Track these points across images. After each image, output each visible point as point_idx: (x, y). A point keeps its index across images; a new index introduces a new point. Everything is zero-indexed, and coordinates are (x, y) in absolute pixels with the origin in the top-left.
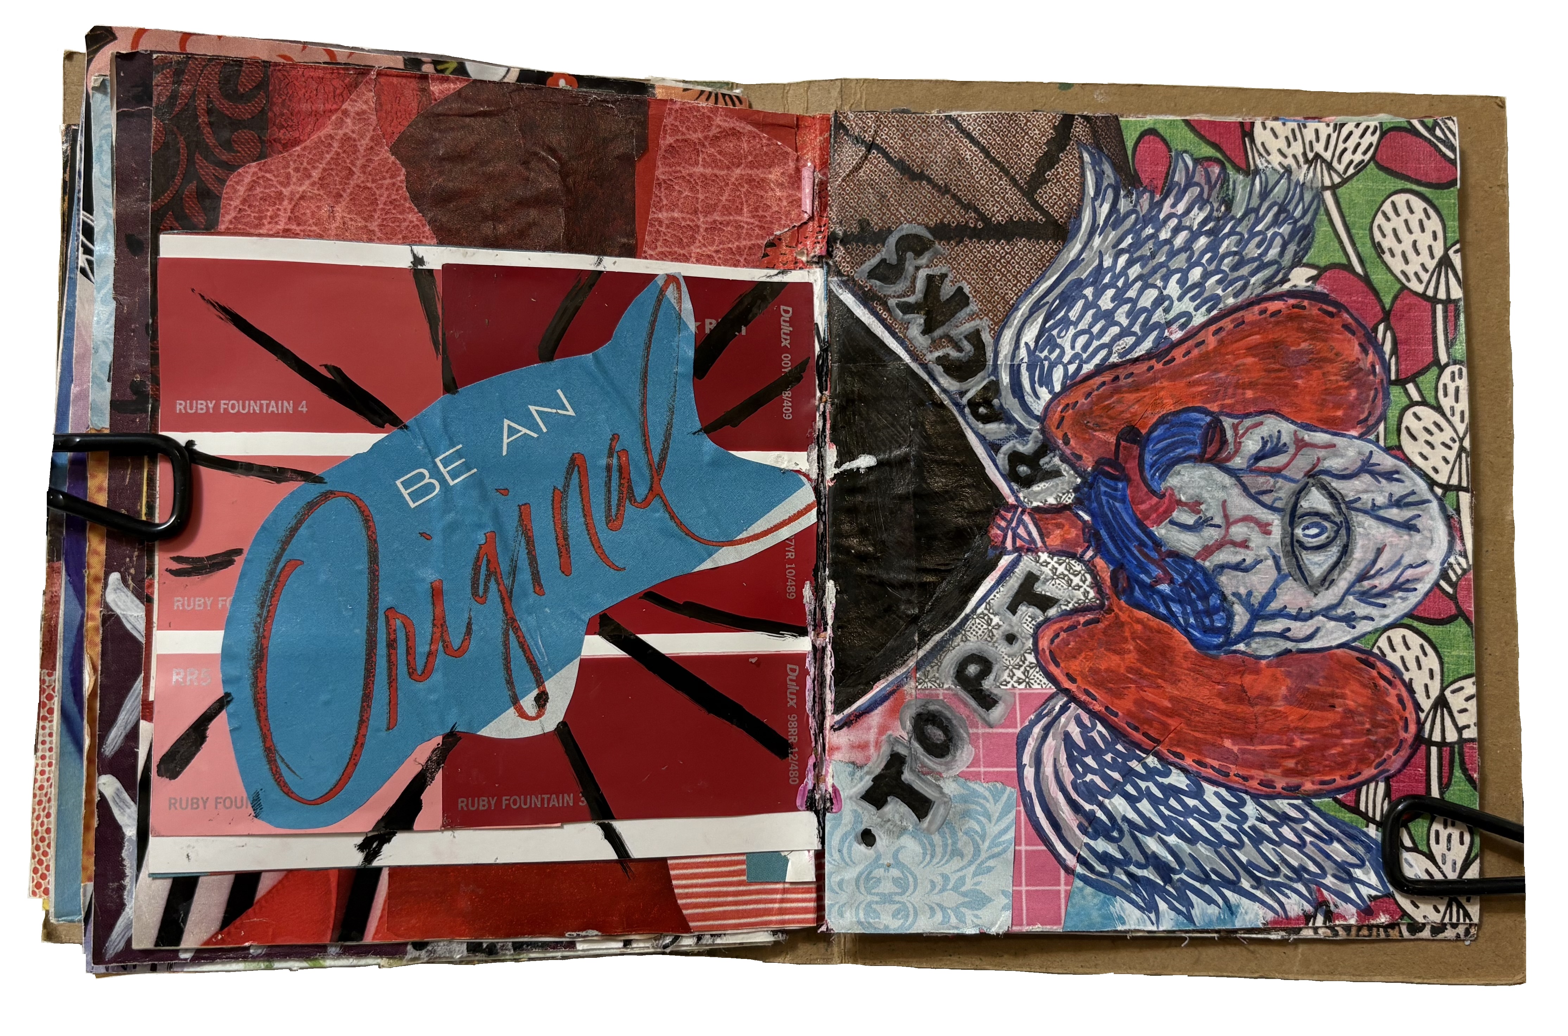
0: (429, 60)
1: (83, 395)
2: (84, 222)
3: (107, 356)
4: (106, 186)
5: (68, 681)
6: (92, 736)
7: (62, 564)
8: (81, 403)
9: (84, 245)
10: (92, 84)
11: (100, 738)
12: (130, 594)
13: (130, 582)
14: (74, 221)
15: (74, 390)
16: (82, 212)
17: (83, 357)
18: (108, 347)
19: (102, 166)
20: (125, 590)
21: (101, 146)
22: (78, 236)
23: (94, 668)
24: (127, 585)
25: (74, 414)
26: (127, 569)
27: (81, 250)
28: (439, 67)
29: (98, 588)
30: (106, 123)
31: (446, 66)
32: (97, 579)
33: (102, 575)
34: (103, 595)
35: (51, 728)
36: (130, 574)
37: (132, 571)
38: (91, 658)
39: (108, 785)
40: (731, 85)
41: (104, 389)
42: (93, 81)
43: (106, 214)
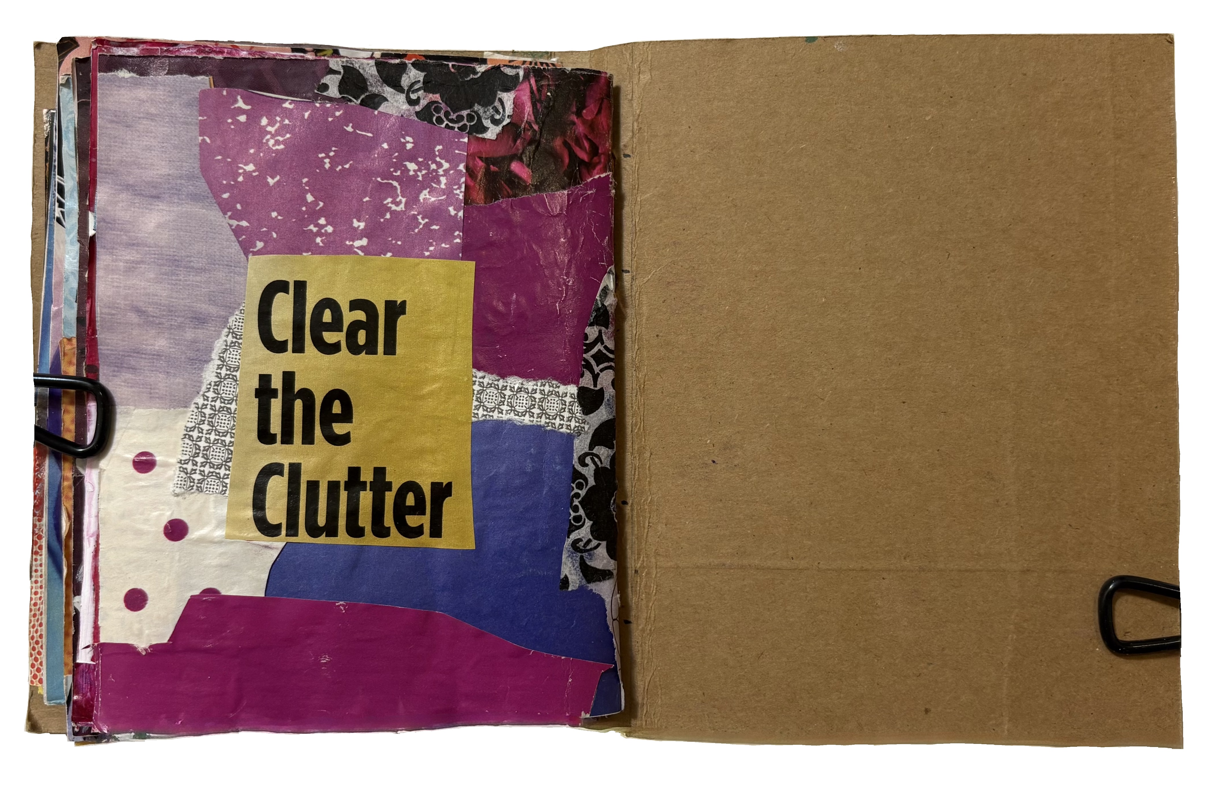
1: (58, 313)
2: (58, 183)
3: (74, 284)
4: (72, 157)
5: (52, 526)
6: (69, 567)
8: (58, 317)
9: (59, 201)
10: (60, 82)
11: (74, 570)
14: (52, 182)
15: (54, 309)
16: (57, 176)
17: (59, 284)
18: (74, 277)
19: (69, 142)
21: (67, 127)
22: (54, 194)
23: (69, 517)
25: (53, 327)
27: (57, 204)
30: (70, 110)
34: (74, 465)
35: (41, 560)
38: (67, 509)
41: (72, 308)
42: (60, 79)
43: (73, 178)
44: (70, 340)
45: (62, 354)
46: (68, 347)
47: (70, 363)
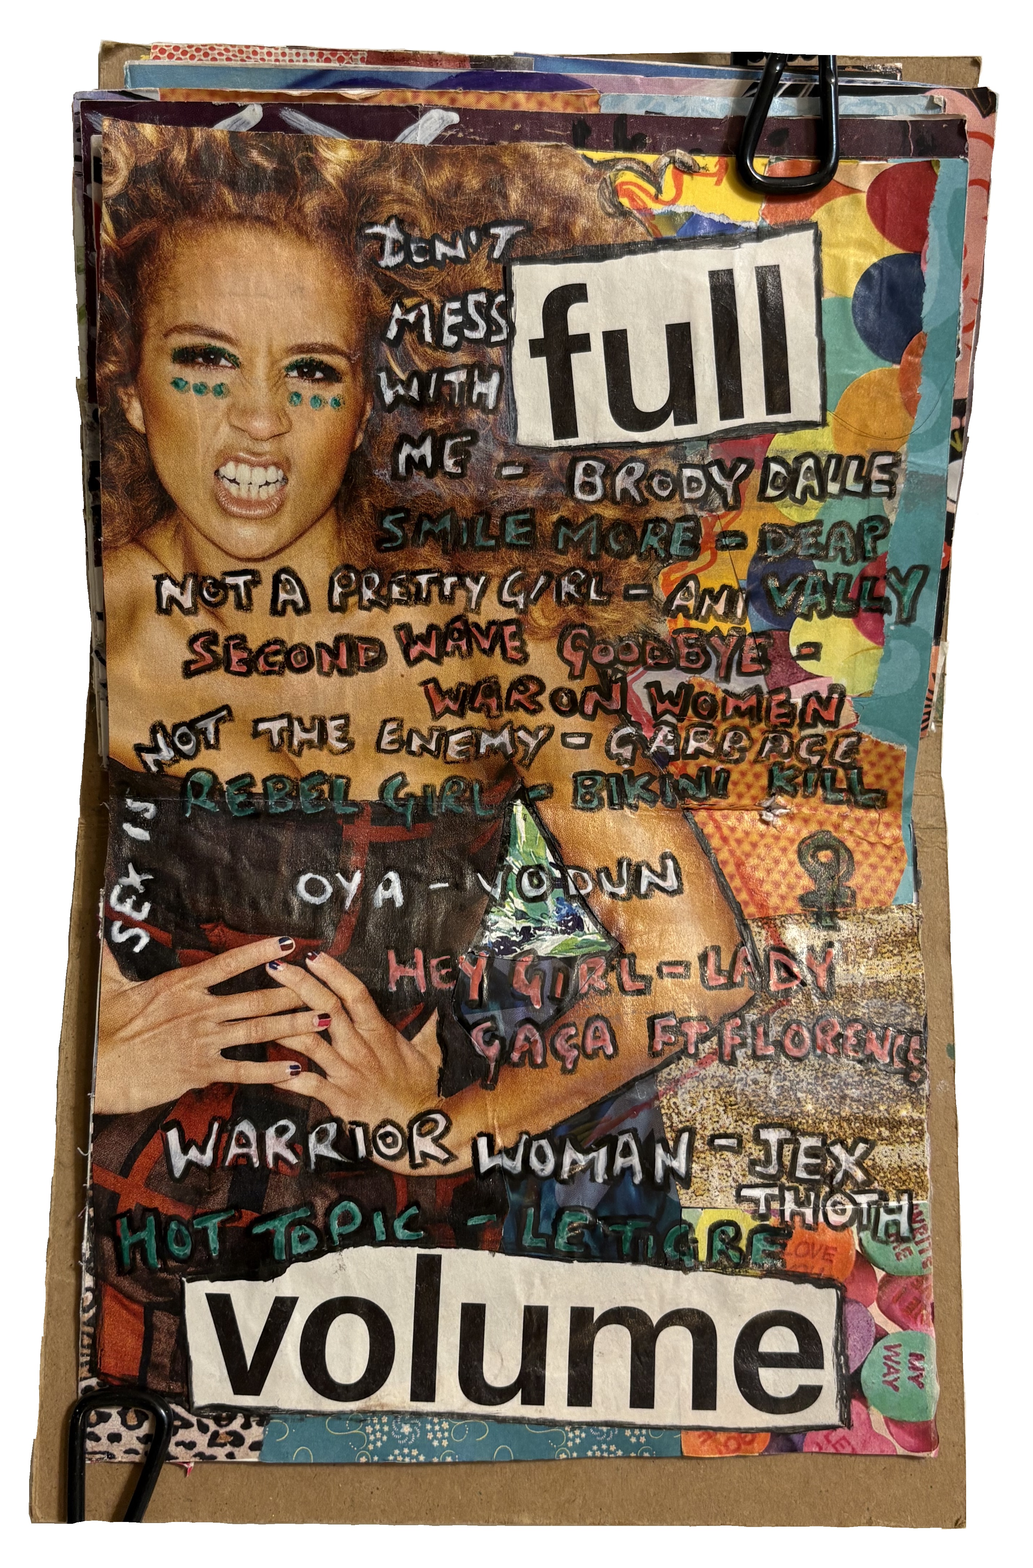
0: (964, 424)
1: (632, 87)
3: (671, 110)
5: (355, 76)
6: (301, 98)
7: (468, 69)
8: (625, 85)
9: (779, 88)
10: (936, 96)
11: (297, 105)
12: (438, 132)
13: (450, 133)
15: (638, 78)
16: (813, 84)
17: (670, 87)
18: (679, 111)
19: (856, 105)
20: (443, 128)
21: (876, 104)
22: (790, 80)
23: (366, 99)
24: (446, 130)
25: (614, 79)
26: (462, 130)
28: (957, 434)
29: (445, 101)
30: (899, 109)
31: (958, 440)
32: (453, 101)
33: (457, 106)
34: (437, 107)
35: (313, 61)
36: (458, 132)
37: (461, 135)
38: (375, 96)
39: (253, 113)
40: (939, 721)
41: (639, 107)
42: (939, 96)
44: (597, 103)
45: (579, 92)
46: (587, 101)
47: (567, 104)
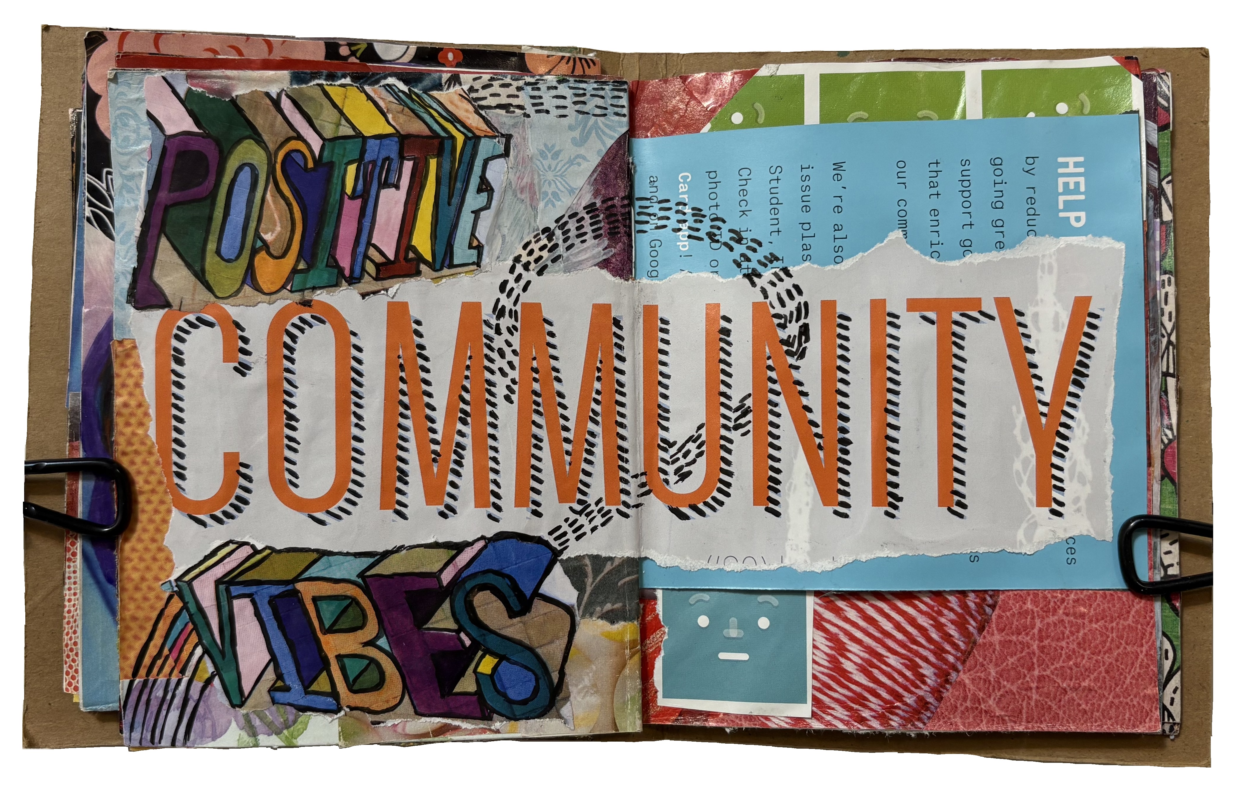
0: (345, 43)
1: (91, 315)
2: (88, 182)
8: (91, 321)
9: (89, 200)
14: (81, 182)
15: (85, 310)
16: (86, 174)
17: (91, 285)
22: (84, 193)
25: (85, 329)
27: (87, 203)
28: (353, 48)
31: (358, 47)
35: (75, 566)
